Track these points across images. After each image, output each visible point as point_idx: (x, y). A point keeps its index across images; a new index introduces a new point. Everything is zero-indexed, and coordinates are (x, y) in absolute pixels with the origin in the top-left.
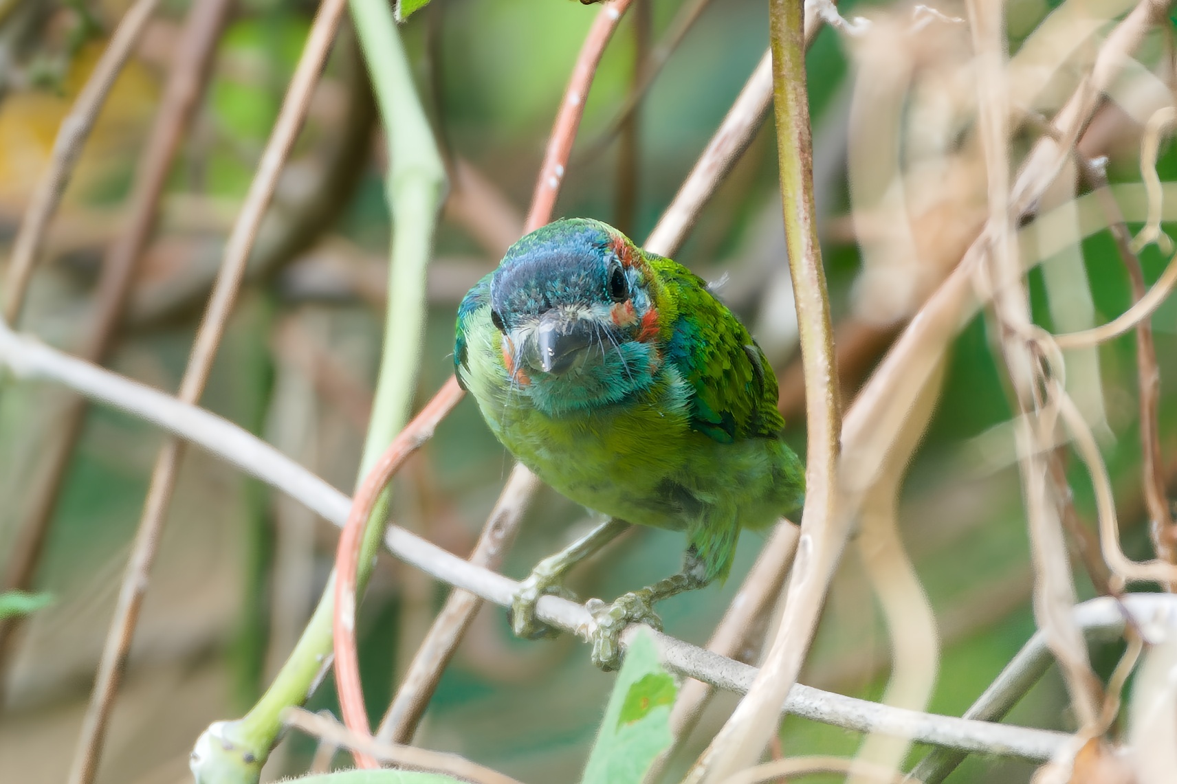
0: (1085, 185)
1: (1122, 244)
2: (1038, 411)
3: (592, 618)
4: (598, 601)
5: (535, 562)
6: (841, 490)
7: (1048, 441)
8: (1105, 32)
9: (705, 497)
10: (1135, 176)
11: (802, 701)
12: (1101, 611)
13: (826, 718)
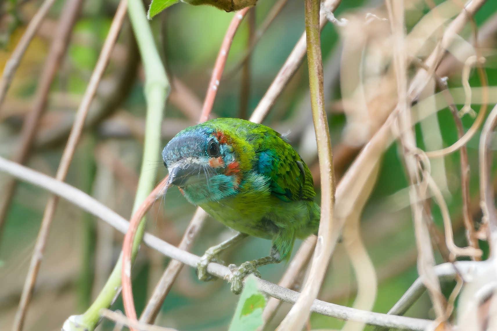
0: (438, 89)
1: (454, 113)
2: (419, 183)
3: (231, 272)
4: (233, 265)
5: (207, 248)
6: (335, 217)
7: (423, 196)
8: (447, 24)
9: (280, 225)
10: (460, 85)
11: (319, 307)
12: (446, 269)
13: (330, 314)
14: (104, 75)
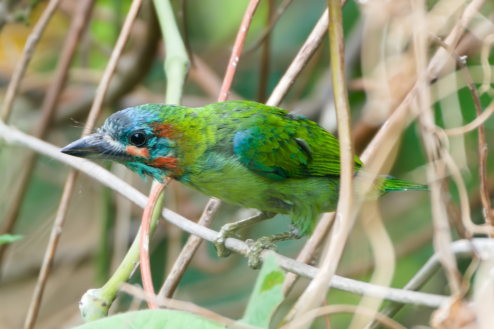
0: (459, 67)
1: (473, 92)
2: (436, 161)
3: (248, 247)
4: (251, 240)
9: (287, 202)
11: (336, 282)
12: (462, 246)
14: (124, 51)
